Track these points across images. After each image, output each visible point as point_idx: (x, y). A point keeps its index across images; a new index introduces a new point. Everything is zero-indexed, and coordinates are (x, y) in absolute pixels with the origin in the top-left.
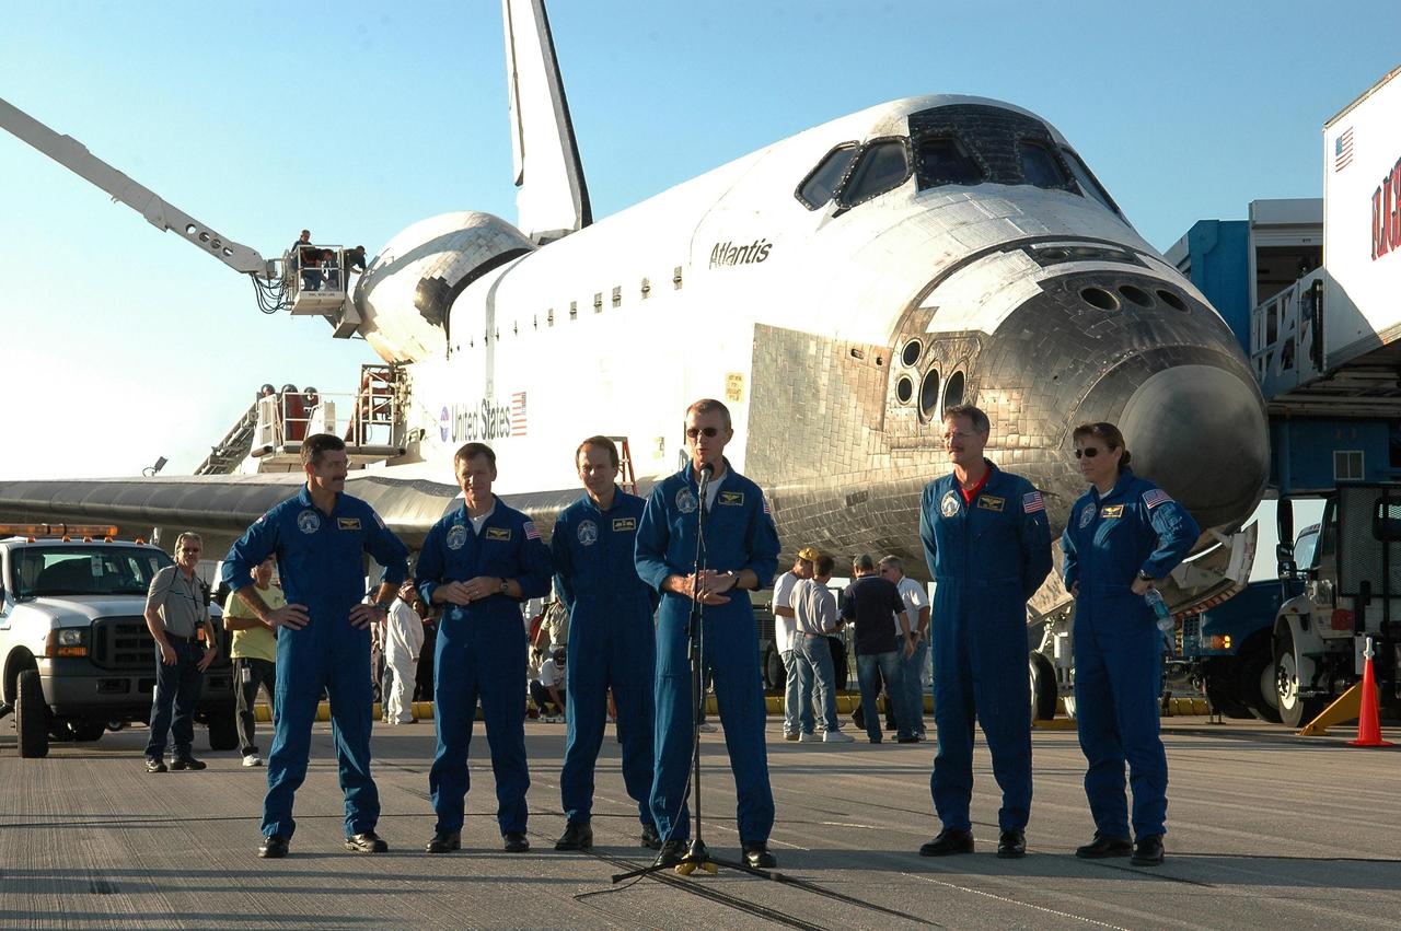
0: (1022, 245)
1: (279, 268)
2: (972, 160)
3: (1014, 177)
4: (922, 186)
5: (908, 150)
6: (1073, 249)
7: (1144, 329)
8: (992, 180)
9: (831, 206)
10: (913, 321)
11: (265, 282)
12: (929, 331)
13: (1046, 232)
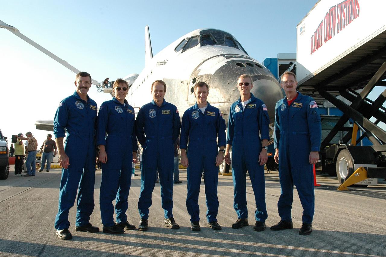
0: (223, 55)
1: (101, 84)
2: (214, 40)
3: (223, 44)
4: (201, 45)
5: (199, 38)
6: (235, 56)
7: (252, 71)
8: (218, 44)
9: (181, 51)
10: (195, 73)
11: (99, 87)
12: (198, 75)
13: (229, 53)
